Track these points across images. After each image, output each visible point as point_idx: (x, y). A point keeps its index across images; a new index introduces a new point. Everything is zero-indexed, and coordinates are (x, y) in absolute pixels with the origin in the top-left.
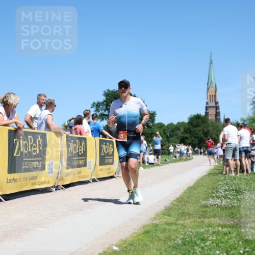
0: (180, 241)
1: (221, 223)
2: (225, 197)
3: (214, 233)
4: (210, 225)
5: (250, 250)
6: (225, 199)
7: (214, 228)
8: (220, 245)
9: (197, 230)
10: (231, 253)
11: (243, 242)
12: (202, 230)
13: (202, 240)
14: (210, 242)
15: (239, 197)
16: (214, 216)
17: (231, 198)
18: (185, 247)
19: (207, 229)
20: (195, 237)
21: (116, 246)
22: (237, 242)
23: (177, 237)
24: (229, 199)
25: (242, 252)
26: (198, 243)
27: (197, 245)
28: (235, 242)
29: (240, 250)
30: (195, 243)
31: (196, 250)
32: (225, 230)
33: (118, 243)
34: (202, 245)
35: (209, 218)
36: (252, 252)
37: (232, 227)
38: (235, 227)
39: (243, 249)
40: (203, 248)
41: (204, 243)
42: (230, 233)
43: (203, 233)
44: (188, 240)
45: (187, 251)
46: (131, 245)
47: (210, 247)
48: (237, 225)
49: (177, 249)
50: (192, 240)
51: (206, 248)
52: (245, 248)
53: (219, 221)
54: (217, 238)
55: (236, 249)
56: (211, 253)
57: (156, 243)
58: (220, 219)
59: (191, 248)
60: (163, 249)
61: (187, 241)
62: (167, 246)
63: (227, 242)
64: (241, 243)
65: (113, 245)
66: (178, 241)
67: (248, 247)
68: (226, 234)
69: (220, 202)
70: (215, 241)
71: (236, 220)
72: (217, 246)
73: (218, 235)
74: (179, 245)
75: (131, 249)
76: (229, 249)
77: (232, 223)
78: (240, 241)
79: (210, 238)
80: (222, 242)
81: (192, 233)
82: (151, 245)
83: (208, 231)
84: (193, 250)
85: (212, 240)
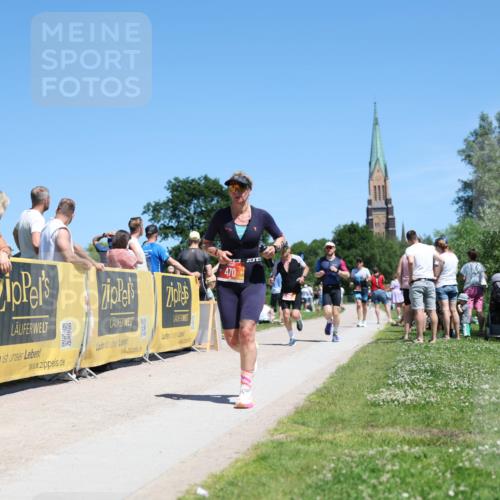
0: (329, 475)
1: (408, 436)
2: (412, 385)
3: (395, 456)
4: (385, 442)
5: (467, 489)
6: (411, 388)
7: (394, 447)
8: (409, 480)
9: (361, 452)
10: (431, 496)
11: (452, 474)
12: (372, 452)
13: (373, 471)
14: (388, 476)
15: (438, 384)
16: (393, 424)
17: (424, 386)
18: (339, 486)
19: (380, 449)
20: (357, 466)
21: (203, 487)
22: (440, 474)
23: (323, 467)
24: (420, 388)
25: (451, 493)
26: (365, 477)
27: (364, 481)
28: (436, 474)
29: (448, 490)
30: (359, 477)
31: (362, 491)
32: (416, 450)
33: (206, 482)
34: (374, 481)
35: (383, 427)
36: (472, 493)
37: (429, 445)
38: (434, 444)
39: (453, 487)
40: (374, 487)
41: (377, 478)
42: (425, 456)
43: (372, 457)
44: (344, 472)
45: (345, 495)
46: (232, 484)
47: (388, 485)
48: (438, 441)
49: (324, 490)
50: (352, 472)
51: (380, 487)
52: (458, 485)
53: (402, 434)
54: (401, 466)
55: (439, 487)
56: (390, 496)
57: (282, 480)
58: (404, 429)
59: (352, 489)
60: (296, 490)
61: (343, 475)
62: (303, 486)
63: (421, 473)
64: (448, 475)
65: (196, 485)
66: (325, 475)
67: (463, 484)
68: (418, 459)
69: (403, 394)
70: (397, 474)
71: (435, 431)
72: (402, 483)
73: (402, 460)
74: (327, 483)
75: (233, 493)
76: (426, 489)
77: (428, 436)
78: (446, 471)
79: (389, 467)
80: (412, 475)
81: (352, 457)
82: (273, 484)
83: (382, 453)
84: (357, 493)
85: (392, 470)
